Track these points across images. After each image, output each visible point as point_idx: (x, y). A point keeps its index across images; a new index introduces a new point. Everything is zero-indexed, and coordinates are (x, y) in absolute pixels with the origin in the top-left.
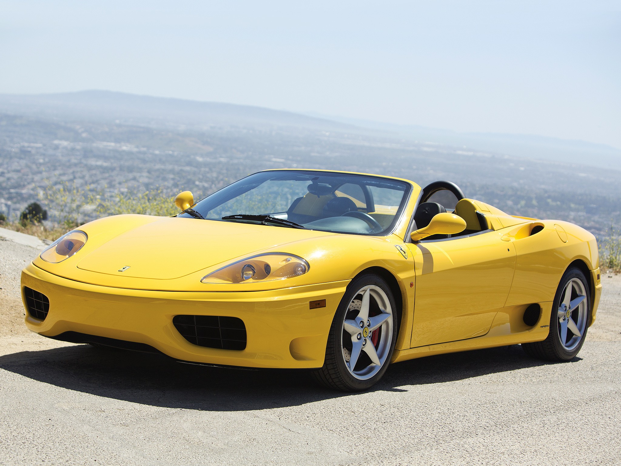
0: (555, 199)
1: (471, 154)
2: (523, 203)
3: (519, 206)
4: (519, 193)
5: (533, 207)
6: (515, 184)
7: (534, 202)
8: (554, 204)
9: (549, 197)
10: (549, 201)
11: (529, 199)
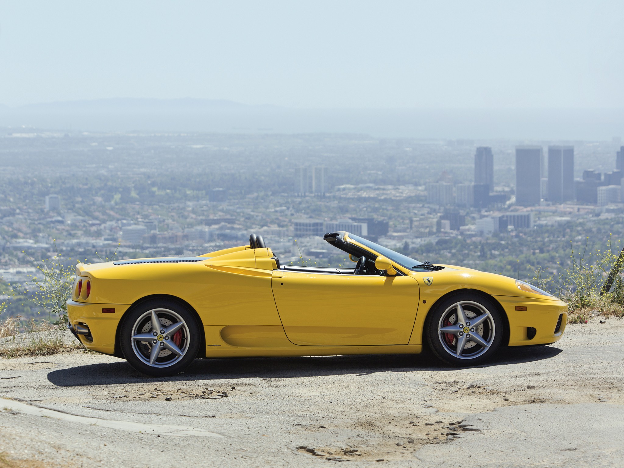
0: (162, 187)
1: (31, 135)
2: (117, 197)
3: (113, 202)
4: (110, 184)
5: (133, 201)
6: (103, 172)
7: (134, 194)
8: (162, 193)
9: (154, 184)
10: (155, 189)
11: (126, 190)
